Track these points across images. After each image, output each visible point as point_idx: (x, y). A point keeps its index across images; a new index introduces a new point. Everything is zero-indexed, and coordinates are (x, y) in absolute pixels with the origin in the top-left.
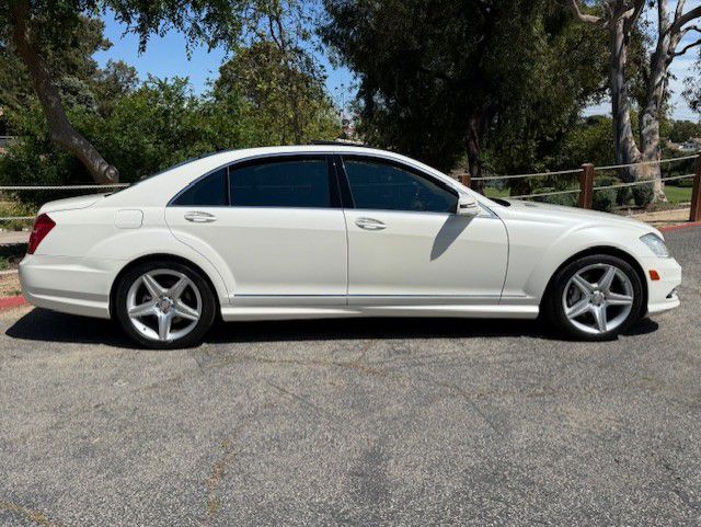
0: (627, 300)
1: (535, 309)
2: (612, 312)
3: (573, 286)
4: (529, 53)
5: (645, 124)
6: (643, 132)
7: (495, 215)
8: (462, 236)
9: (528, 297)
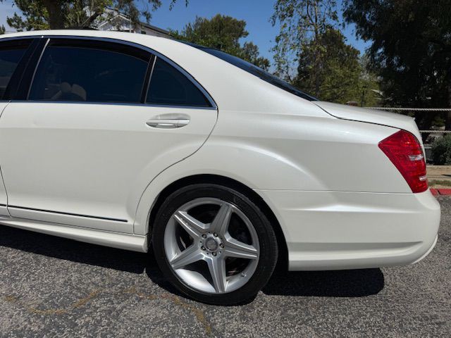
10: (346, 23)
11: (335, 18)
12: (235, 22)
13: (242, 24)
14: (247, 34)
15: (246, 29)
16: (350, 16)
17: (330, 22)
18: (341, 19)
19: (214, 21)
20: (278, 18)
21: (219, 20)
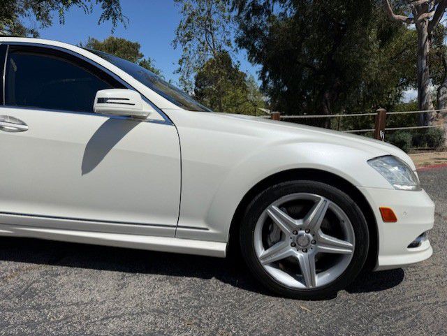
0: (346, 247)
1: (221, 247)
2: (325, 261)
3: (269, 221)
4: (366, 52)
5: (441, 94)
6: (440, 99)
7: (168, 121)
8: (120, 146)
9: (211, 231)
10: (238, 49)
11: (229, 43)
12: (129, 44)
13: (136, 46)
14: (142, 56)
15: (141, 51)
16: (241, 43)
17: (225, 47)
18: (234, 45)
19: (106, 42)
20: (179, 42)
21: (113, 42)
